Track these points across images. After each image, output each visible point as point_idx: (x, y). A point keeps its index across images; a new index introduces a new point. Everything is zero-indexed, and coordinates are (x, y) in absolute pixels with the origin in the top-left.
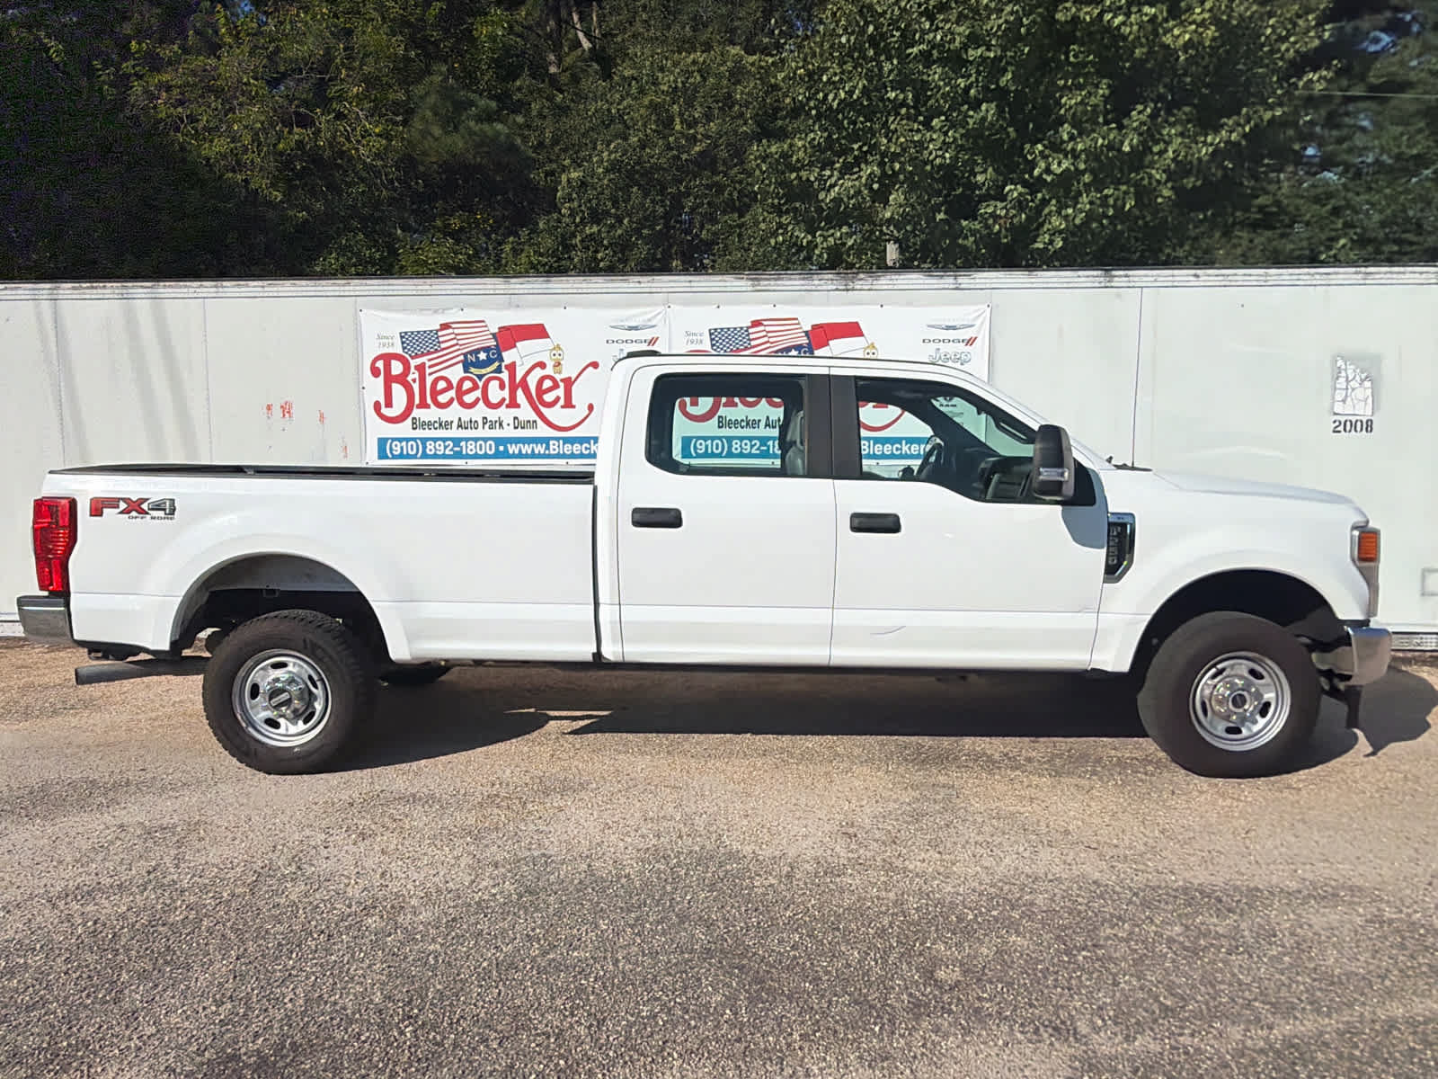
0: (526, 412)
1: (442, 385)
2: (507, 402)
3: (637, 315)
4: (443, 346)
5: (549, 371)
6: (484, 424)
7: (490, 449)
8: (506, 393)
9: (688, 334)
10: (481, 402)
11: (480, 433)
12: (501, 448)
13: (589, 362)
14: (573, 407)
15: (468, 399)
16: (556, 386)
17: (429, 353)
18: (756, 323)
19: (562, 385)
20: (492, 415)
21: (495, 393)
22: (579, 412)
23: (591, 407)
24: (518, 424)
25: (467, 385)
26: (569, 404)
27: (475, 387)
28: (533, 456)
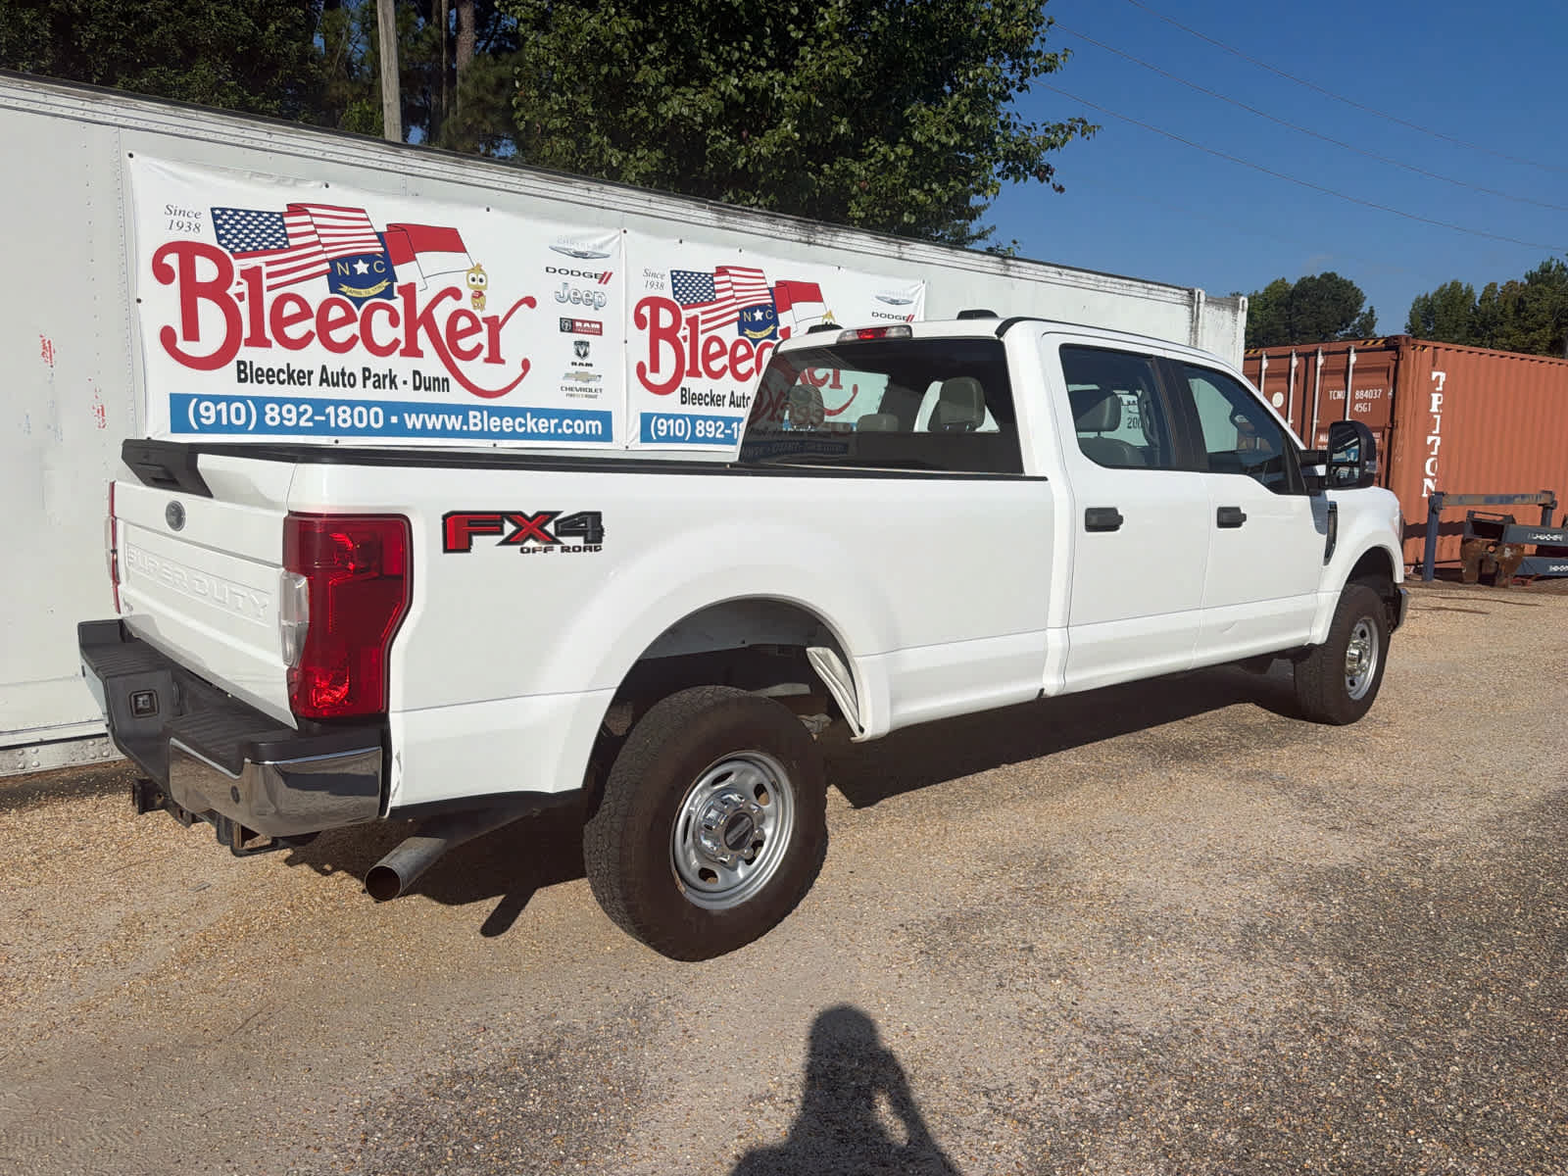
0: (431, 364)
1: (291, 309)
2: (402, 345)
3: (588, 237)
4: (293, 242)
5: (466, 303)
6: (365, 379)
7: (377, 421)
8: (400, 333)
9: (647, 273)
10: (360, 343)
11: (359, 393)
12: (394, 420)
13: (521, 297)
14: (502, 362)
15: (339, 335)
16: (475, 328)
17: (267, 251)
18: (722, 271)
19: (485, 326)
20: (380, 365)
21: (383, 331)
22: (510, 371)
23: (526, 365)
24: (420, 382)
25: (336, 313)
26: (495, 357)
27: (349, 318)
28: (444, 433)
